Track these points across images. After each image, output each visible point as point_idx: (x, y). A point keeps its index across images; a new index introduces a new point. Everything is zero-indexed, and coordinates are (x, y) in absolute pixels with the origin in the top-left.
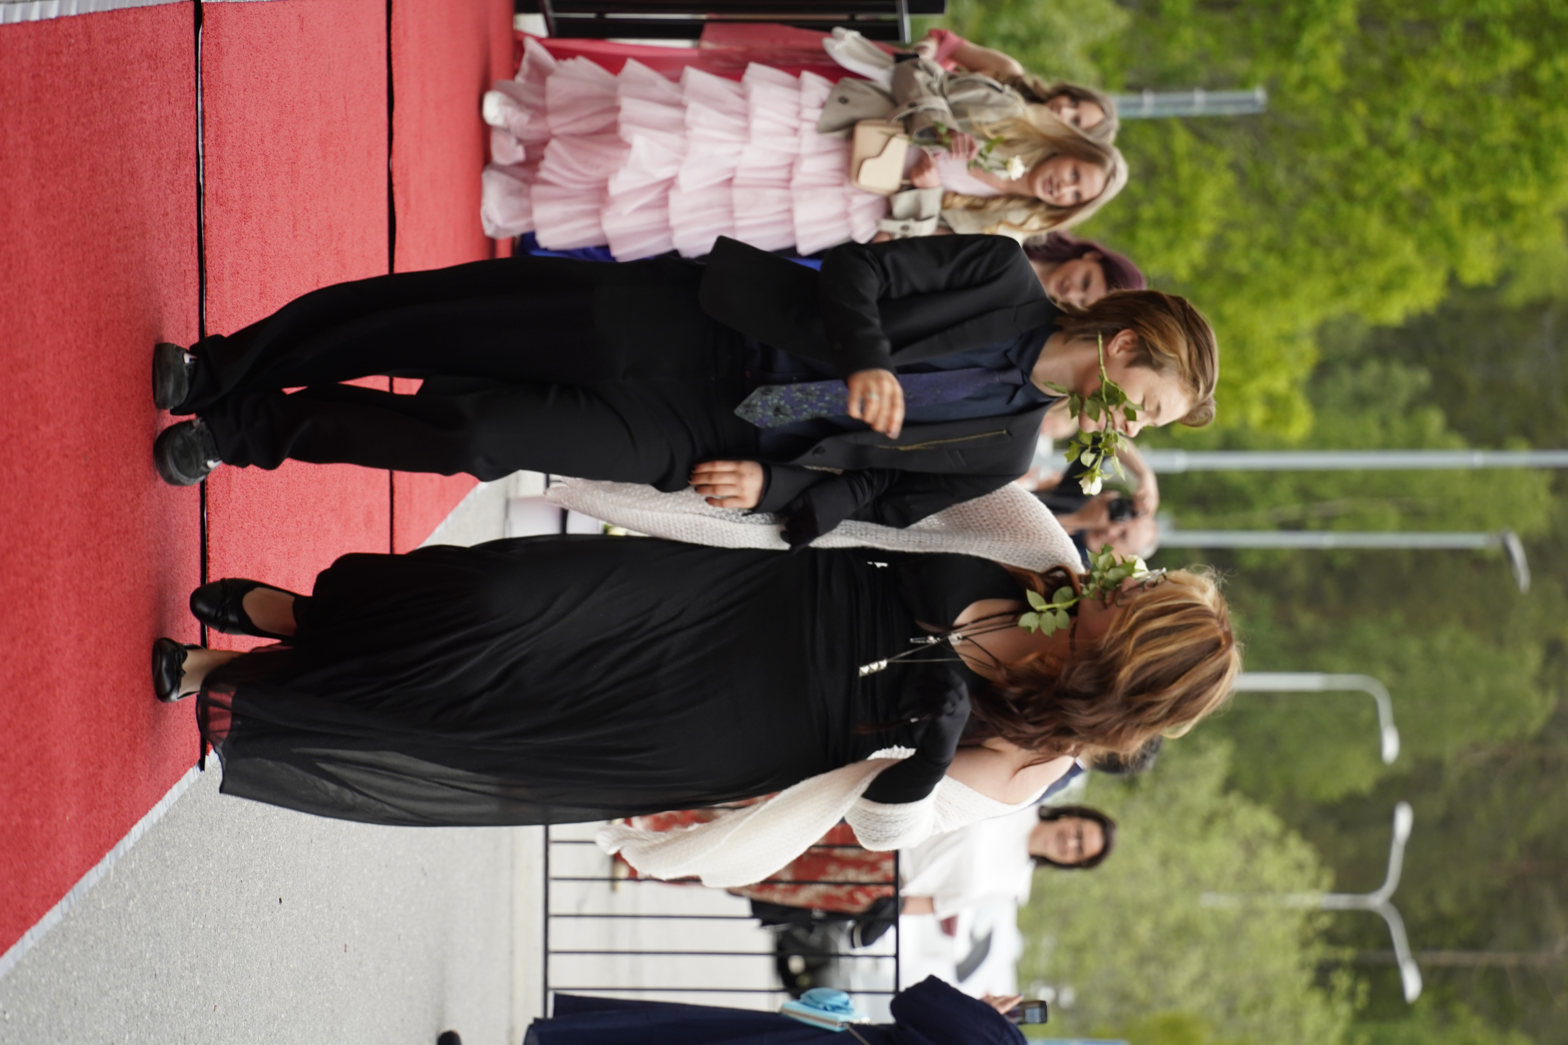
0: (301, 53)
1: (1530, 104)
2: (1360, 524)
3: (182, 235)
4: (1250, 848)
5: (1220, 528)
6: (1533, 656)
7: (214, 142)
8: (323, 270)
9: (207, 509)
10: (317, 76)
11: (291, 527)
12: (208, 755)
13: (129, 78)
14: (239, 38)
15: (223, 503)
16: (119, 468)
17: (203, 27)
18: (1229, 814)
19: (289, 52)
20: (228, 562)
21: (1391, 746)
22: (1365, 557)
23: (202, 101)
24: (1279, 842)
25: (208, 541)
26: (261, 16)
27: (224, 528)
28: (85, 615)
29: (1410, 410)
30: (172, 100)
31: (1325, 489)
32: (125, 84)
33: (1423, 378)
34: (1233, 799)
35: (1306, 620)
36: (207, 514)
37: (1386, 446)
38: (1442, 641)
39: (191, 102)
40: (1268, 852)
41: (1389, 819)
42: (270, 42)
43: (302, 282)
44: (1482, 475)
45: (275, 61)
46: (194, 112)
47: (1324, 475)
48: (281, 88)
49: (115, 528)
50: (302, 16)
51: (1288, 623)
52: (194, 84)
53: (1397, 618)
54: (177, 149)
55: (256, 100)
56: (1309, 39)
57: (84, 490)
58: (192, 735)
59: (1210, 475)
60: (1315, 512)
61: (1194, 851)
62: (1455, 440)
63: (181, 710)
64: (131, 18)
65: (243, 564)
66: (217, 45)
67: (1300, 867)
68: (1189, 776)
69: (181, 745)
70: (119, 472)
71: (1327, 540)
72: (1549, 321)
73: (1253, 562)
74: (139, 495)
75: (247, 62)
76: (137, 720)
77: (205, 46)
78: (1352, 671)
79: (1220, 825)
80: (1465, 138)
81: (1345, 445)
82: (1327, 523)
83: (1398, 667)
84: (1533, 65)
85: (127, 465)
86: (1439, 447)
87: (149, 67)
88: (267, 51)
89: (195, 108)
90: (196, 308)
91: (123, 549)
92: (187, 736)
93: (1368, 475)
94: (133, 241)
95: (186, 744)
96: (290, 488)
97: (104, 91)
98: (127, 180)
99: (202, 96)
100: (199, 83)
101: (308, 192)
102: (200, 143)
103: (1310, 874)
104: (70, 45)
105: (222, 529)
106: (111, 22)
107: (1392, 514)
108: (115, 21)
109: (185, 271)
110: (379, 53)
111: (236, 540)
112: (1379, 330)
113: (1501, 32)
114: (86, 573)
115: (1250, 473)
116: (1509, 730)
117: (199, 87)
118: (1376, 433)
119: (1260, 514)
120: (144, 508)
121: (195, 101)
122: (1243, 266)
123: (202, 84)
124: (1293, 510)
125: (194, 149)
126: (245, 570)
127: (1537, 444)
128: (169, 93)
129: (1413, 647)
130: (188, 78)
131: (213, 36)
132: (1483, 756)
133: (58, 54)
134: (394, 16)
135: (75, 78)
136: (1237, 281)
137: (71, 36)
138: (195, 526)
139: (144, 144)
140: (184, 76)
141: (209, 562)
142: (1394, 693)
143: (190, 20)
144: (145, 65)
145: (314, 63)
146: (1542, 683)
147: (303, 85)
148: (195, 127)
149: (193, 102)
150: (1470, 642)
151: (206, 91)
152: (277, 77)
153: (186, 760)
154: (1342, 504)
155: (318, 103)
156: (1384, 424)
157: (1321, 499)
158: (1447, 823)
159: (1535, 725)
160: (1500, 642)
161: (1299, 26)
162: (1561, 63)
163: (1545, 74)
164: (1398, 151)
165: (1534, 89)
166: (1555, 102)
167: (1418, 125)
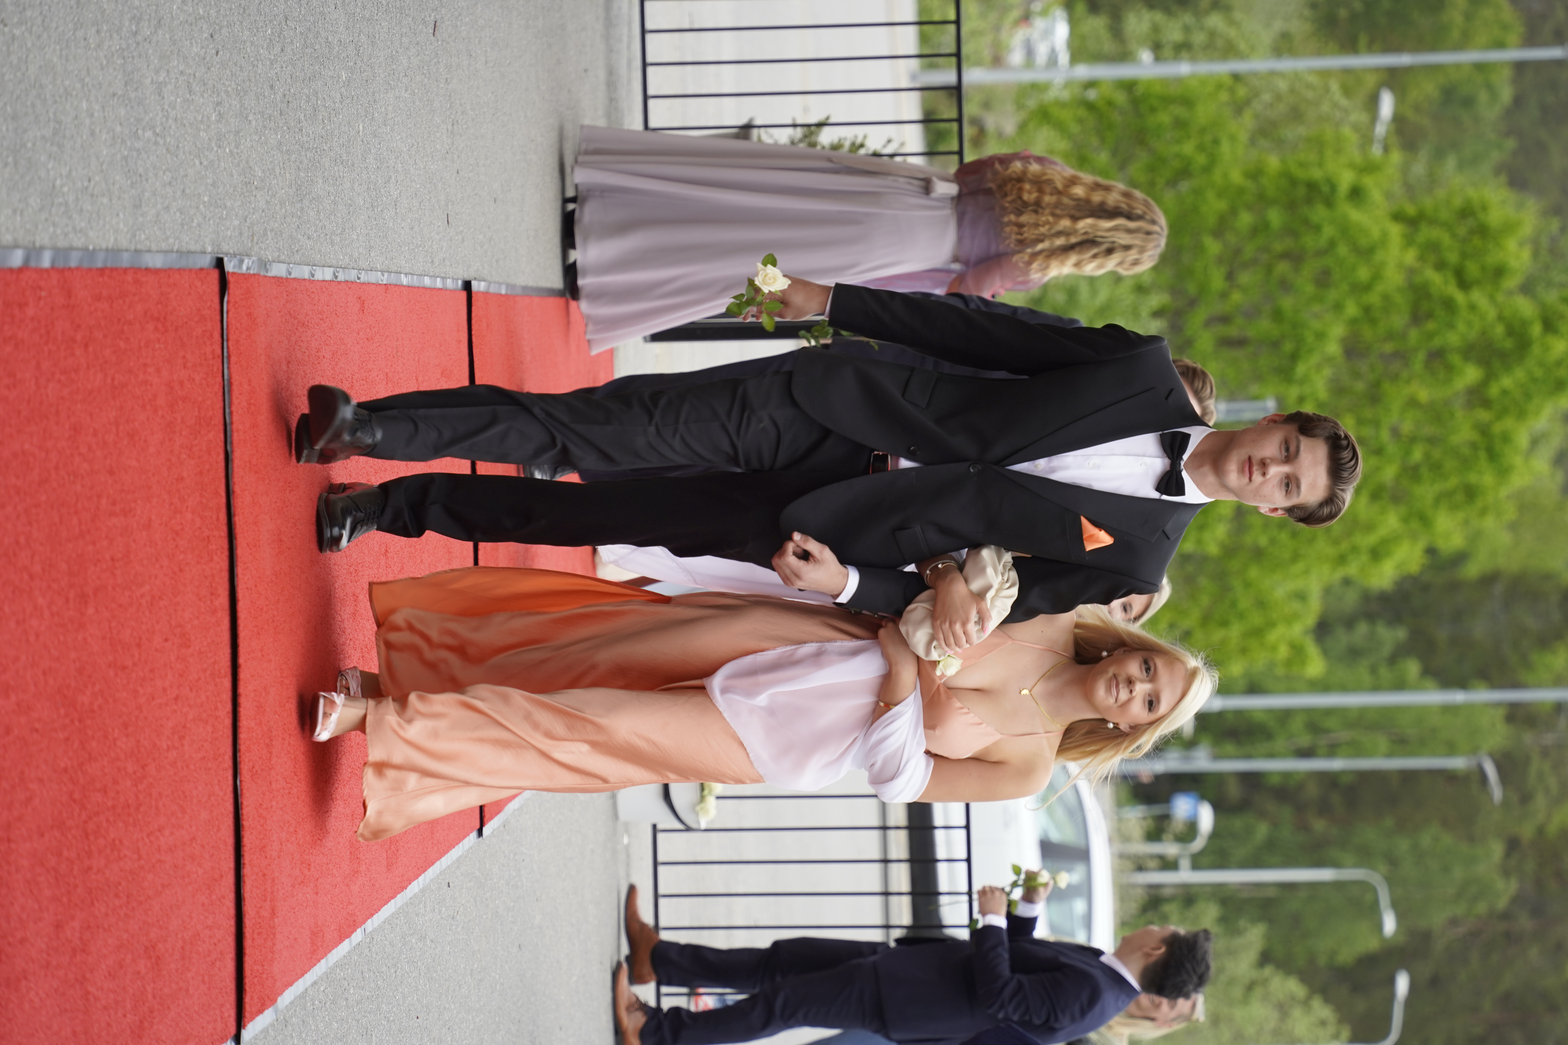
0: (361, 334)
1: (1483, 415)
2: (1358, 751)
3: (204, 501)
4: (1283, 1009)
5: (1248, 757)
6: (1497, 849)
7: (246, 410)
8: (393, 541)
9: (241, 777)
10: (383, 357)
11: (355, 789)
12: (244, 1029)
13: (128, 339)
14: (280, 312)
15: (262, 770)
16: (115, 740)
17: (229, 294)
18: (1265, 982)
19: (346, 331)
20: (269, 829)
21: (1390, 924)
22: (1364, 776)
23: (229, 368)
24: (1306, 1003)
25: (242, 809)
26: (309, 293)
27: (264, 795)
28: (65, 900)
29: (1393, 659)
30: (189, 365)
31: (1331, 723)
32: (122, 344)
33: (1401, 634)
34: (1268, 970)
35: (1319, 825)
36: (241, 781)
37: (1376, 688)
38: (1425, 840)
39: (215, 369)
40: (1297, 1012)
41: (1391, 982)
42: (322, 319)
43: (366, 551)
44: (1448, 709)
45: (329, 338)
46: (219, 379)
47: (1329, 712)
48: (336, 365)
49: (110, 803)
50: (363, 298)
51: (1304, 827)
52: (219, 351)
53: (1389, 822)
54: (196, 413)
55: (303, 374)
56: (1301, 369)
57: (62, 765)
58: (223, 1010)
59: (1239, 713)
60: (1322, 742)
61: (1239, 1013)
62: (1429, 683)
63: (207, 985)
64: (129, 278)
65: (292, 829)
66: (249, 315)
67: (1323, 1023)
68: (1232, 953)
69: (208, 1022)
70: (115, 744)
71: (1337, 764)
72: (1499, 589)
73: (1275, 781)
74: (144, 767)
75: (291, 336)
76: (144, 1004)
77: (230, 313)
78: (1356, 866)
79: (1258, 992)
80: (1432, 441)
81: (1344, 688)
82: (1332, 751)
83: (1392, 861)
84: (1485, 383)
85: (127, 736)
86: (1416, 688)
87: (156, 329)
88: (317, 327)
89: (220, 375)
90: (225, 575)
91: (121, 824)
92: (217, 1012)
93: (1363, 711)
94: (133, 505)
95: (215, 1021)
96: (354, 751)
97: (91, 349)
98: (125, 442)
99: (229, 363)
100: (225, 350)
101: (373, 465)
102: (227, 410)
103: (1331, 1029)
104: (40, 298)
105: (262, 796)
106: (101, 279)
107: (1382, 742)
108: (106, 278)
109: (208, 537)
110: (459, 341)
111: (282, 806)
112: (1367, 597)
113: (1455, 359)
114: (65, 853)
115: (1270, 711)
116: (1481, 908)
117: (225, 354)
118: (1367, 678)
119: (1280, 744)
120: (151, 780)
121: (221, 368)
122: (1263, 541)
123: (228, 352)
124: (1305, 740)
125: (221, 416)
126: (295, 835)
127: (1494, 684)
128: (184, 357)
129: (1403, 845)
130: (212, 345)
131: (244, 306)
132: (1461, 930)
133: (22, 306)
134: (474, 308)
135: (48, 333)
136: (1258, 554)
137: (41, 289)
138: (225, 794)
139: (148, 407)
140: (204, 343)
141: (243, 831)
142: (1390, 880)
143: (215, 287)
144: (150, 327)
145: (378, 344)
146: (1506, 873)
147: (364, 364)
148: (221, 394)
149: (218, 369)
150: (1447, 839)
151: (233, 359)
152: (331, 354)
153: (216, 1037)
154: (1344, 735)
155: (385, 382)
156: (1373, 670)
157: (1327, 731)
158: (1435, 982)
159: (1502, 904)
160: (1471, 839)
161: (1294, 357)
162: (1507, 382)
163: (1494, 390)
164: (1379, 452)
165: (1486, 403)
166: (1503, 413)
167: (1395, 432)
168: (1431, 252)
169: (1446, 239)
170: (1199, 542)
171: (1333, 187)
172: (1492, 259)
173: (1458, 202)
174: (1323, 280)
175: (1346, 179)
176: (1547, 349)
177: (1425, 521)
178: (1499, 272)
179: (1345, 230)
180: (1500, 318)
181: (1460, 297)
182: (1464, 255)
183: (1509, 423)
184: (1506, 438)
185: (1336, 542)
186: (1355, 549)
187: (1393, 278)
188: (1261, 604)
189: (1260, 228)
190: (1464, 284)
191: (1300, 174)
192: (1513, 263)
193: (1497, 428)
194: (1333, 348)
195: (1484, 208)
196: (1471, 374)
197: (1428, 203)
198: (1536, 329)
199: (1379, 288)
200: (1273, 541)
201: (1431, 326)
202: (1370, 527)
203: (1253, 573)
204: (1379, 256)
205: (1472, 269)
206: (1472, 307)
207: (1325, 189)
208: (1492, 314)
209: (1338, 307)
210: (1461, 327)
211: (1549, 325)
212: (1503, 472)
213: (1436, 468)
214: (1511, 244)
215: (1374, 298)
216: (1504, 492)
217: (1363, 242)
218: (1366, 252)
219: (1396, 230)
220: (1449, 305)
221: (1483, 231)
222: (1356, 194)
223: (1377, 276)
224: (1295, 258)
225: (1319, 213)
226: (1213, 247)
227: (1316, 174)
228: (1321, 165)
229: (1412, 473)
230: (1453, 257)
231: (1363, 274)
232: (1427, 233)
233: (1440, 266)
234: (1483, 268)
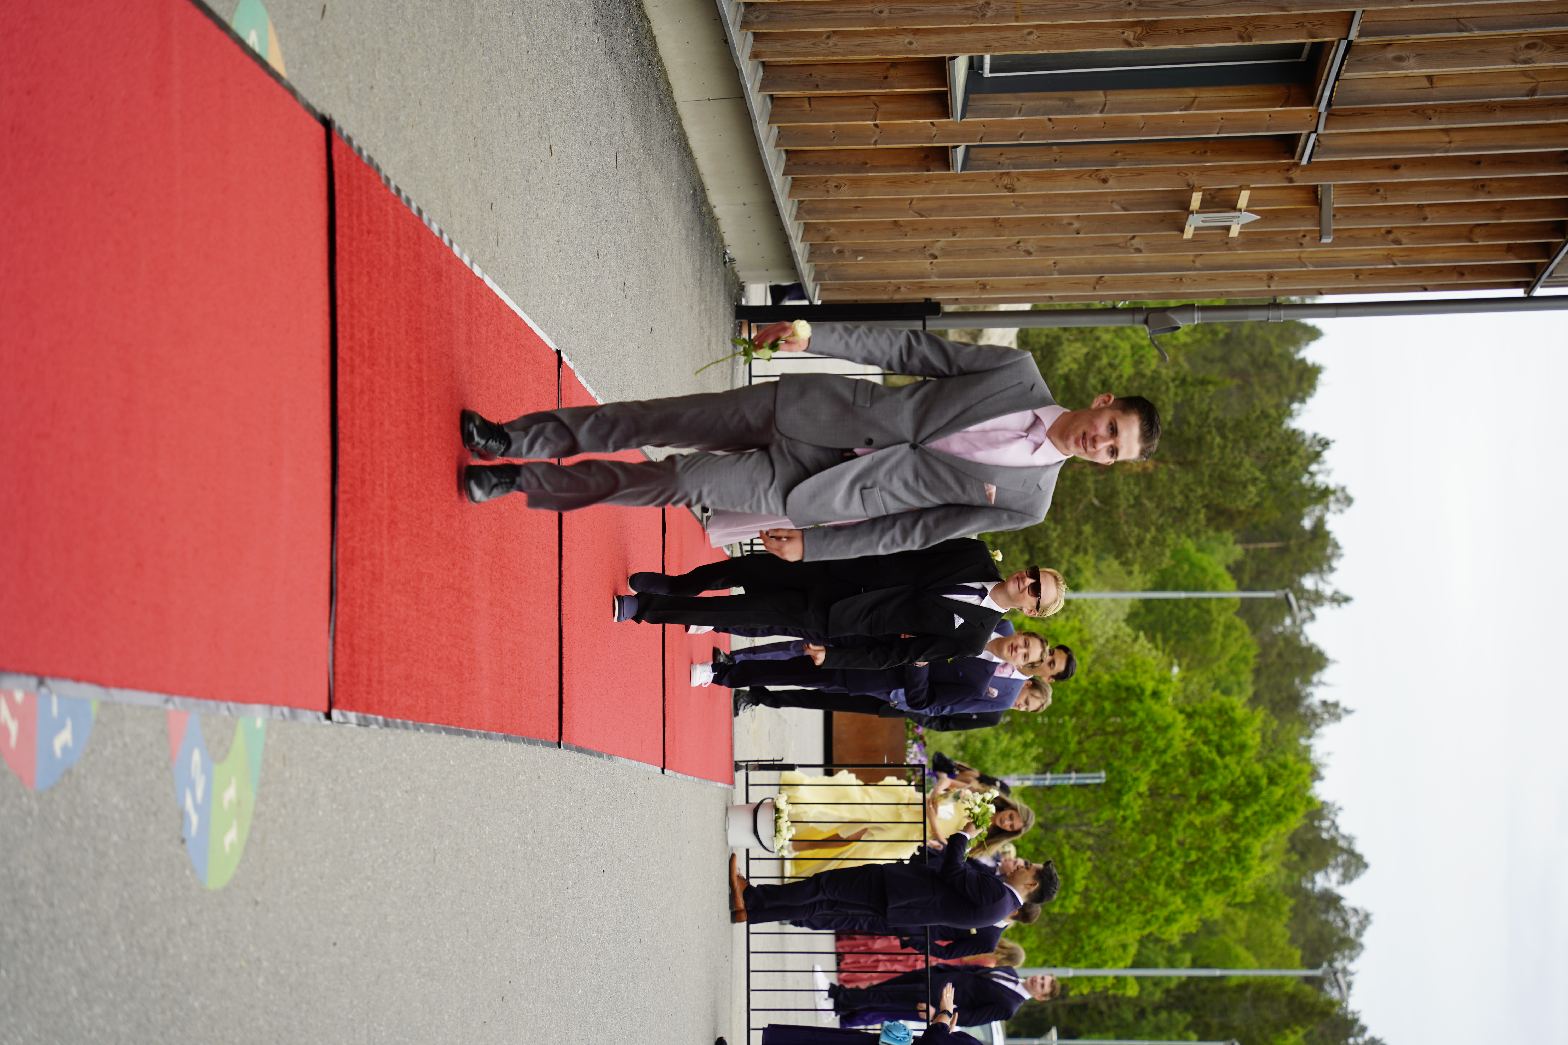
161: (1120, 793)
162: (1248, 812)
163: (1239, 820)
164: (1171, 854)
165: (1235, 828)
166: (1246, 833)
167: (1181, 844)
168: (1201, 732)
169: (1211, 726)
170: (1062, 906)
171: (1143, 691)
172: (1237, 740)
173: (1216, 705)
174: (1137, 747)
175: (1150, 686)
176: (1271, 793)
177: (1199, 901)
178: (1242, 747)
179: (1149, 713)
180: (1243, 773)
181: (1218, 760)
182: (1222, 737)
183: (1249, 840)
184: (1247, 850)
185: (1144, 913)
186: (1157, 917)
187: (1179, 747)
188: (1098, 949)
189: (1099, 712)
190: (1221, 754)
191: (1124, 682)
192: (1250, 742)
193: (1243, 844)
194: (1143, 788)
195: (1233, 709)
196: (1226, 807)
197: (1199, 706)
198: (1264, 782)
199: (1170, 753)
200: (1106, 909)
201: (1202, 777)
202: (1164, 904)
203: (1094, 930)
204: (1170, 734)
205: (1226, 744)
206: (1226, 767)
207: (1138, 690)
208: (1238, 771)
209: (1146, 764)
210: (1220, 778)
211: (1272, 781)
212: (1246, 870)
213: (1206, 867)
214: (1249, 730)
215: (1167, 758)
216: (1247, 883)
217: (1160, 723)
218: (1163, 729)
219: (1181, 717)
220: (1212, 764)
221: (1232, 722)
222: (1155, 694)
223: (1169, 746)
224: (1120, 732)
225: (1134, 705)
226: (1071, 723)
227: (1132, 682)
228: (1135, 677)
229: (1190, 868)
230: (1215, 738)
231: (1161, 744)
232: (1198, 722)
233: (1207, 742)
234: (1233, 745)
